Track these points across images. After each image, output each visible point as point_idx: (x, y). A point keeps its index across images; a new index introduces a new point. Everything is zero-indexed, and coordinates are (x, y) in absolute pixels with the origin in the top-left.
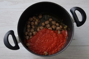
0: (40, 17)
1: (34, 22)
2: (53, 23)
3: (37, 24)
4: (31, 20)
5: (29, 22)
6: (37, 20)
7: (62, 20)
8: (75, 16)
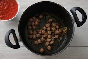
0: (41, 17)
1: (34, 22)
2: (54, 24)
3: (37, 24)
4: (31, 21)
5: (30, 23)
6: (37, 20)
7: (63, 20)
8: (75, 16)
